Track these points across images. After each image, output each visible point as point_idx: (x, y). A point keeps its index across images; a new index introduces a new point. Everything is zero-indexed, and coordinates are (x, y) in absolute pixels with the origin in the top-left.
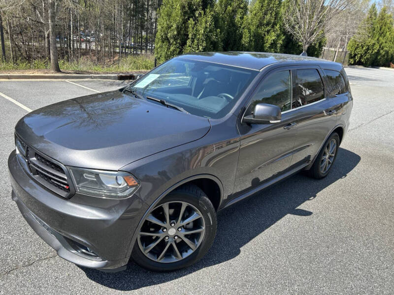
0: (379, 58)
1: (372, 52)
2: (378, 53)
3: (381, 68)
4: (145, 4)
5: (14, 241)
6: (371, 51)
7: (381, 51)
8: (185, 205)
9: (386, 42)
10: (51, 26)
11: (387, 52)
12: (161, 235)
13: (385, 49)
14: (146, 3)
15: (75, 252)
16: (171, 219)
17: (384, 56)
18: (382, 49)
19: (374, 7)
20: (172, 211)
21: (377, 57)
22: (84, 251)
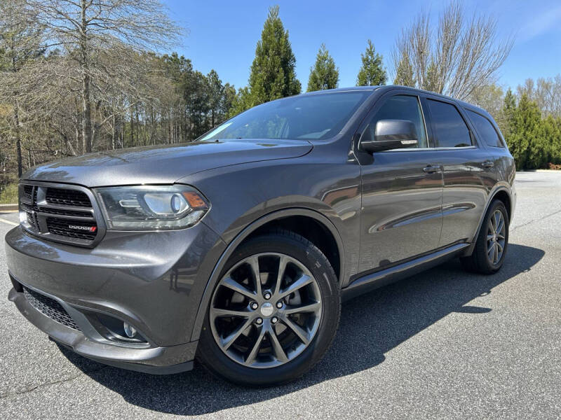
0: (531, 158)
1: (520, 151)
2: (528, 152)
3: (538, 171)
4: (209, 123)
5: (6, 364)
6: (518, 150)
7: (533, 149)
8: (284, 260)
9: (536, 137)
10: (86, 139)
11: (541, 150)
12: (249, 315)
13: (537, 145)
14: (211, 122)
15: (103, 340)
16: (264, 287)
17: (538, 155)
18: (534, 146)
19: (509, 95)
20: (265, 276)
21: (528, 157)
22: (118, 336)
